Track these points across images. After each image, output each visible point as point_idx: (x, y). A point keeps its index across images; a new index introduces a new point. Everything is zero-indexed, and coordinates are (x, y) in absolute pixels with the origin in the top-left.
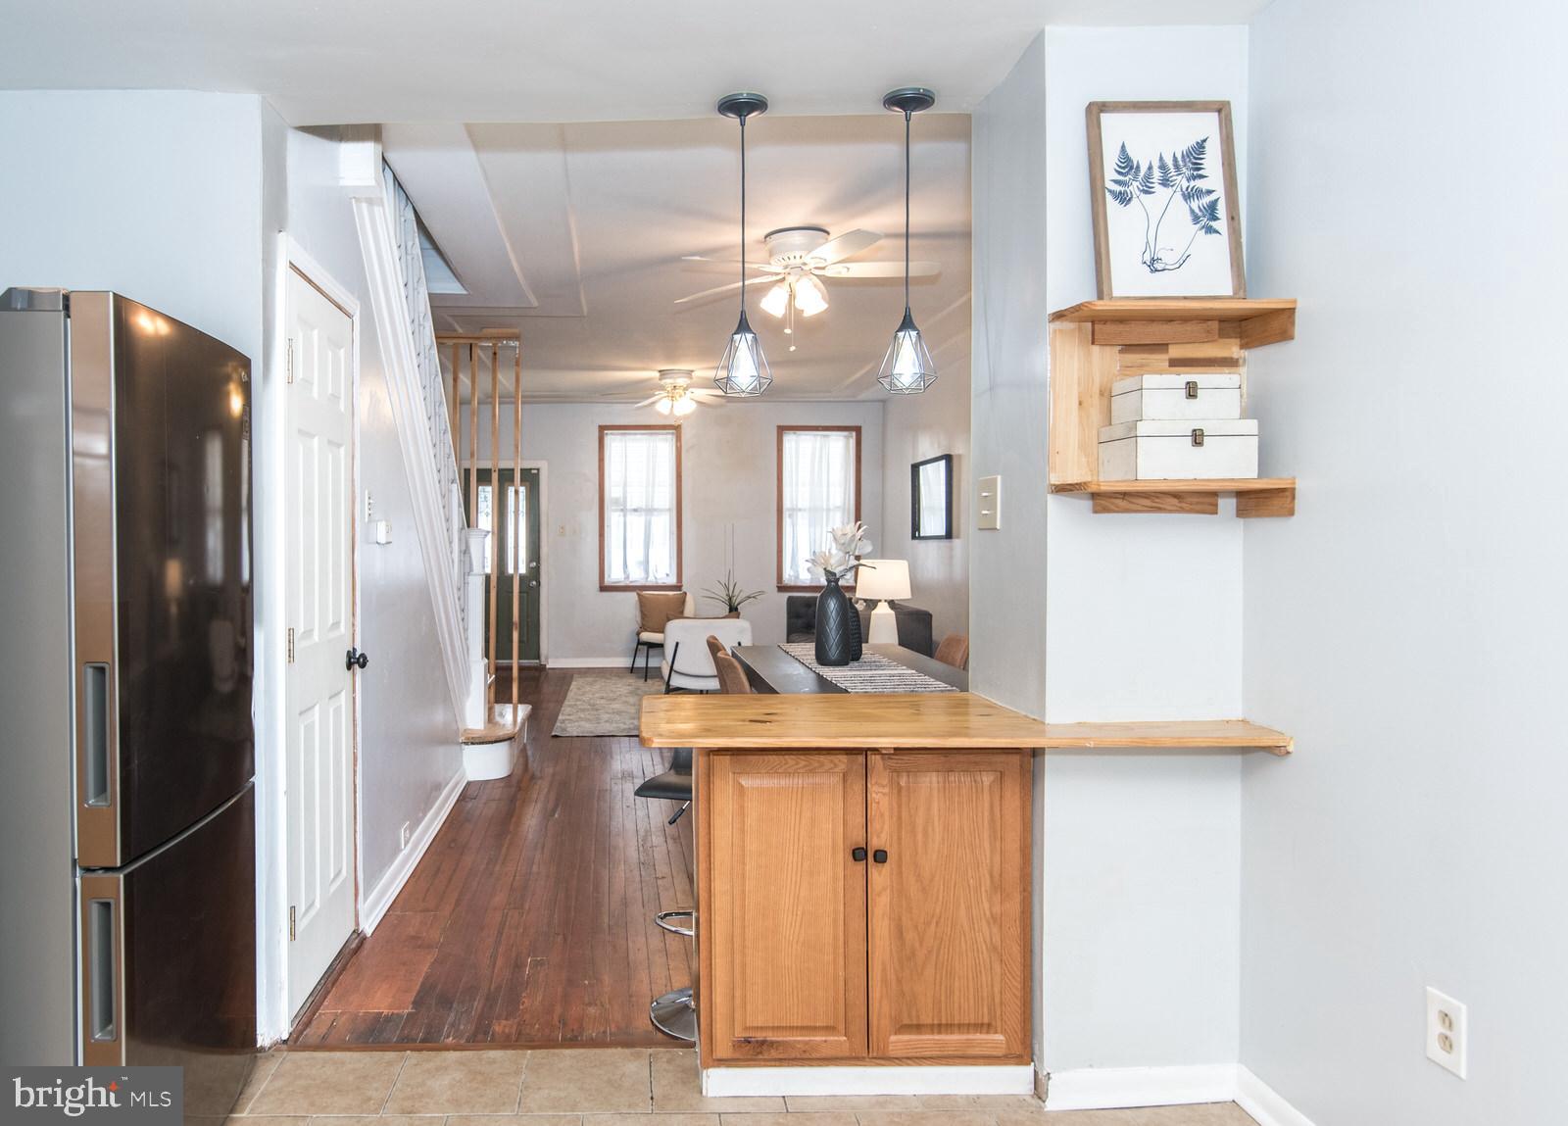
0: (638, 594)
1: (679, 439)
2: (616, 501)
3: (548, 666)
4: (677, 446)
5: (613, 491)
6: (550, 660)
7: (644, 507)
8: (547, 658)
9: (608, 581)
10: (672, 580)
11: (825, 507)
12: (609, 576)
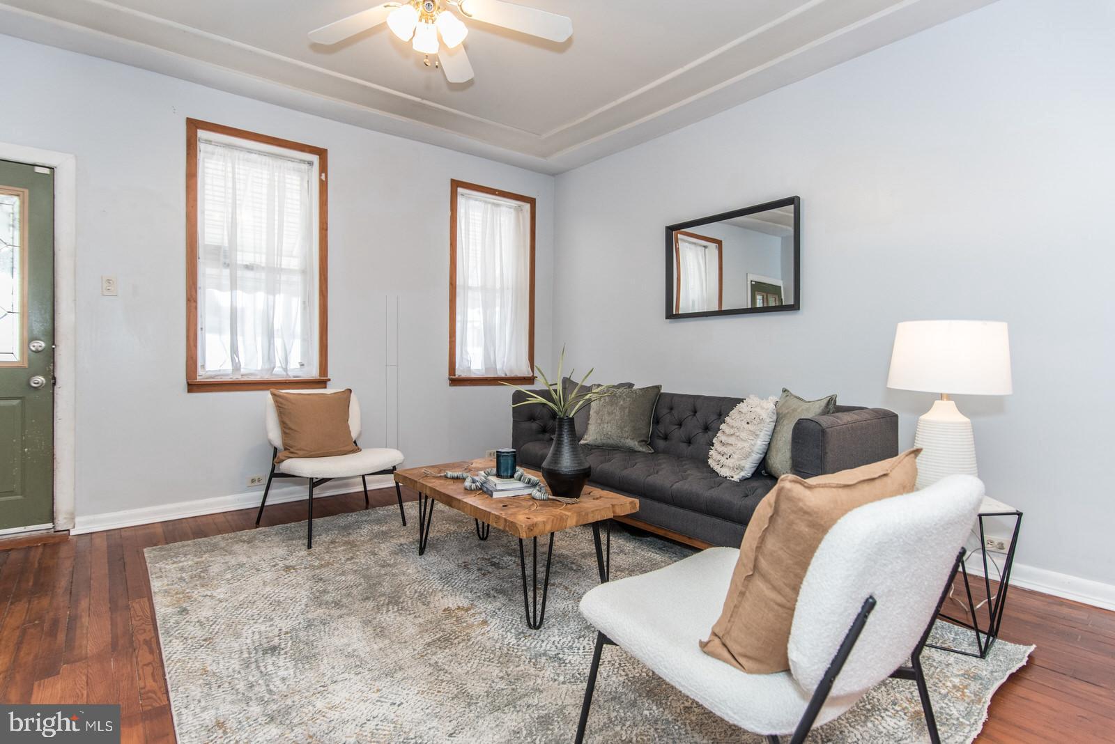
0: (273, 394)
1: (323, 168)
2: (217, 251)
3: (73, 533)
4: (321, 181)
5: (211, 232)
6: (78, 520)
7: (263, 265)
8: (72, 517)
9: (202, 375)
10: (313, 372)
11: (498, 285)
12: (203, 366)
